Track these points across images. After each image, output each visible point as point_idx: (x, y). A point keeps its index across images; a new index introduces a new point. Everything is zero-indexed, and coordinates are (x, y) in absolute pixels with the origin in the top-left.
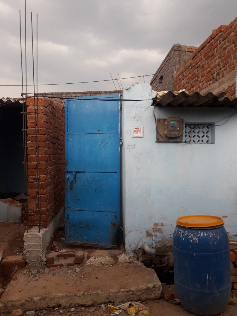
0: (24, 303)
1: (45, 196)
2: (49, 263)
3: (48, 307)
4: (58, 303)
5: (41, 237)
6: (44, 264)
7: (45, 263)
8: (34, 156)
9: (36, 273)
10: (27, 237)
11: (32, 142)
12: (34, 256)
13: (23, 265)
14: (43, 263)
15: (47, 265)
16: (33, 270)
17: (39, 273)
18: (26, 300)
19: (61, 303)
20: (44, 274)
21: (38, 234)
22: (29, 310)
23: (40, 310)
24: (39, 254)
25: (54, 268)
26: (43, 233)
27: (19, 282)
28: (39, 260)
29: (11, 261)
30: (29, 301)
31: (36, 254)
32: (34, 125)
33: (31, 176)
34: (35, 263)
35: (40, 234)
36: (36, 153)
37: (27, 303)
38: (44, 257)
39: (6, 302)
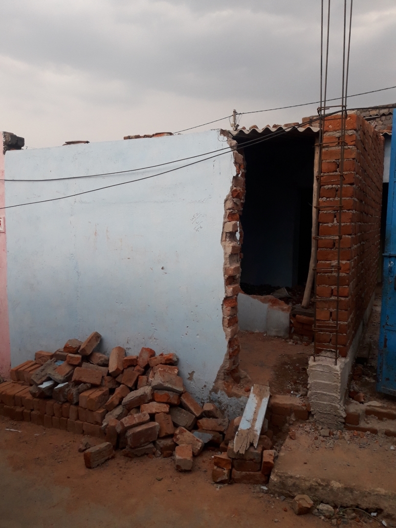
0: (314, 487)
1: (347, 299)
2: (350, 422)
3: (357, 507)
4: (376, 504)
5: (339, 373)
6: (341, 422)
7: (343, 421)
8: (330, 225)
9: (328, 435)
10: (313, 369)
11: (328, 199)
12: (324, 404)
13: (305, 415)
14: (340, 419)
15: (347, 424)
16: (322, 428)
17: (332, 436)
18: (317, 482)
19: (382, 507)
20: (342, 441)
21: (333, 366)
22: (322, 502)
23: (341, 507)
24: (334, 403)
25: (360, 432)
26: (342, 367)
27: (300, 444)
28: (334, 413)
29: (284, 404)
30: (322, 485)
31: (329, 401)
32: (333, 167)
33: (323, 262)
34: (325, 416)
35: (337, 367)
36: (335, 219)
37: (320, 488)
38: (342, 409)
39: (284, 476)
